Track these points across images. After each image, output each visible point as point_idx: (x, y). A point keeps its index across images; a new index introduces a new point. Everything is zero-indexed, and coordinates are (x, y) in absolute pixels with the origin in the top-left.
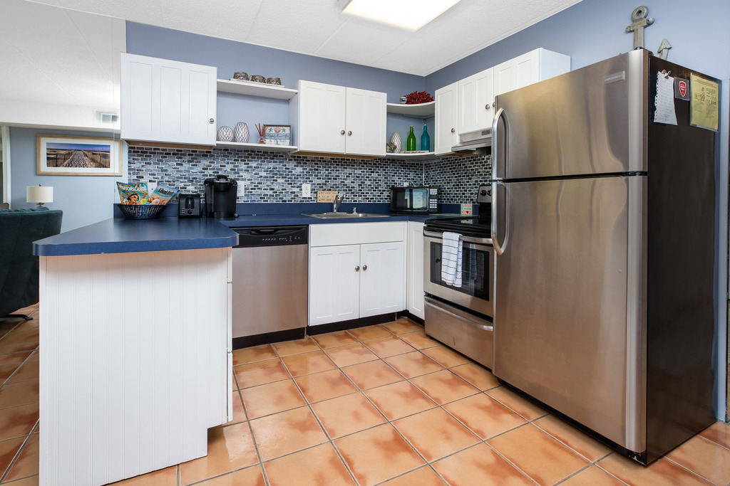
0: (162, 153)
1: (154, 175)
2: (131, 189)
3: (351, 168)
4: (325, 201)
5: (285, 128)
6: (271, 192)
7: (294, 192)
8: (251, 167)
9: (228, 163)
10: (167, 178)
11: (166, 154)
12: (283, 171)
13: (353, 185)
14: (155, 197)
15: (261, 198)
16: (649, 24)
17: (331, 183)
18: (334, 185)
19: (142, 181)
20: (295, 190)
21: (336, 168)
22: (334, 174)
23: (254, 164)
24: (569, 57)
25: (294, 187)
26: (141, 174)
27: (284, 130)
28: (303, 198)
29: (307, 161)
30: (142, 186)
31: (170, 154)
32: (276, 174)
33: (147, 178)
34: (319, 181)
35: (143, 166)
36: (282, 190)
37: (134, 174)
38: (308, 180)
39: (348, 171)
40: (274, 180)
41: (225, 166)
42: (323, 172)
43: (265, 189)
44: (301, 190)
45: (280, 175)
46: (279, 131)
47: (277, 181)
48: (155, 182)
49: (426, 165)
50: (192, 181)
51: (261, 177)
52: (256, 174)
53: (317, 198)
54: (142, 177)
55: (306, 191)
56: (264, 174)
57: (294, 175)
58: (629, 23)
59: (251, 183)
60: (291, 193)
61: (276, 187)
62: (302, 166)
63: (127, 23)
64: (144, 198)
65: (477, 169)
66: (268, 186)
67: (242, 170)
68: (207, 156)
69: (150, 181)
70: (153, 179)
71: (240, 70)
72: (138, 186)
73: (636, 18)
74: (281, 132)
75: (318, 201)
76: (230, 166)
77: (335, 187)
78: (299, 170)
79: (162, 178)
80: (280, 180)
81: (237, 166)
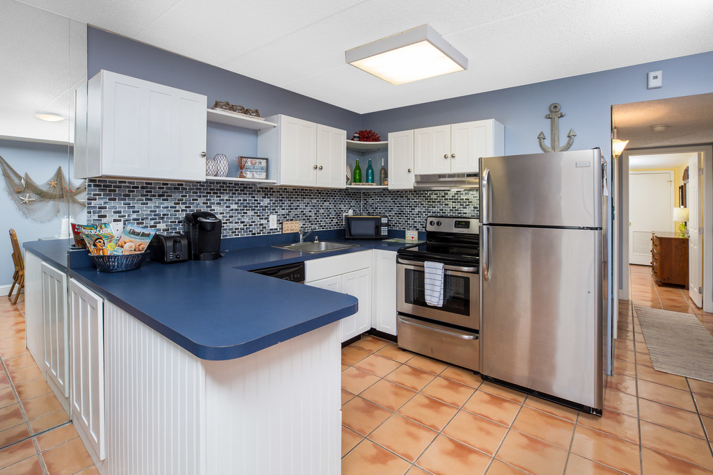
0: (129, 187)
1: (120, 212)
2: (93, 232)
3: (308, 198)
4: (289, 232)
5: (262, 161)
6: (242, 226)
7: (262, 224)
8: (223, 200)
9: (200, 196)
10: (135, 216)
11: (133, 187)
12: (252, 203)
13: (310, 214)
14: (126, 241)
15: (232, 232)
16: (562, 116)
17: (293, 213)
18: (296, 214)
19: (104, 220)
20: (264, 222)
21: (297, 198)
22: (295, 204)
23: (226, 197)
24: (503, 126)
25: (262, 219)
26: (103, 212)
27: (260, 163)
28: (271, 230)
29: (273, 192)
30: (106, 227)
31: (138, 187)
32: (246, 207)
33: (111, 216)
34: (283, 212)
35: (106, 203)
36: (252, 222)
37: (94, 212)
38: (274, 211)
39: (306, 200)
40: (244, 213)
41: (197, 200)
42: (287, 203)
43: (235, 223)
44: (268, 221)
45: (249, 207)
46: (255, 163)
47: (246, 213)
48: (120, 221)
49: (364, 193)
50: (163, 218)
51: (232, 210)
52: (227, 207)
53: (282, 229)
54: (105, 216)
55: (273, 223)
56: (234, 207)
57: (262, 206)
58: (548, 112)
59: (223, 216)
60: (260, 225)
61: (246, 220)
62: (268, 198)
63: (90, 28)
64: (110, 242)
65: (420, 202)
66: (239, 219)
67: (214, 203)
68: (178, 189)
69: (115, 221)
70: (118, 218)
71: (222, 99)
72: (101, 228)
73: (554, 110)
74: (257, 165)
75: (284, 232)
76: (203, 200)
77: (296, 217)
78: (266, 201)
79: (129, 216)
80: (250, 213)
81: (209, 200)
